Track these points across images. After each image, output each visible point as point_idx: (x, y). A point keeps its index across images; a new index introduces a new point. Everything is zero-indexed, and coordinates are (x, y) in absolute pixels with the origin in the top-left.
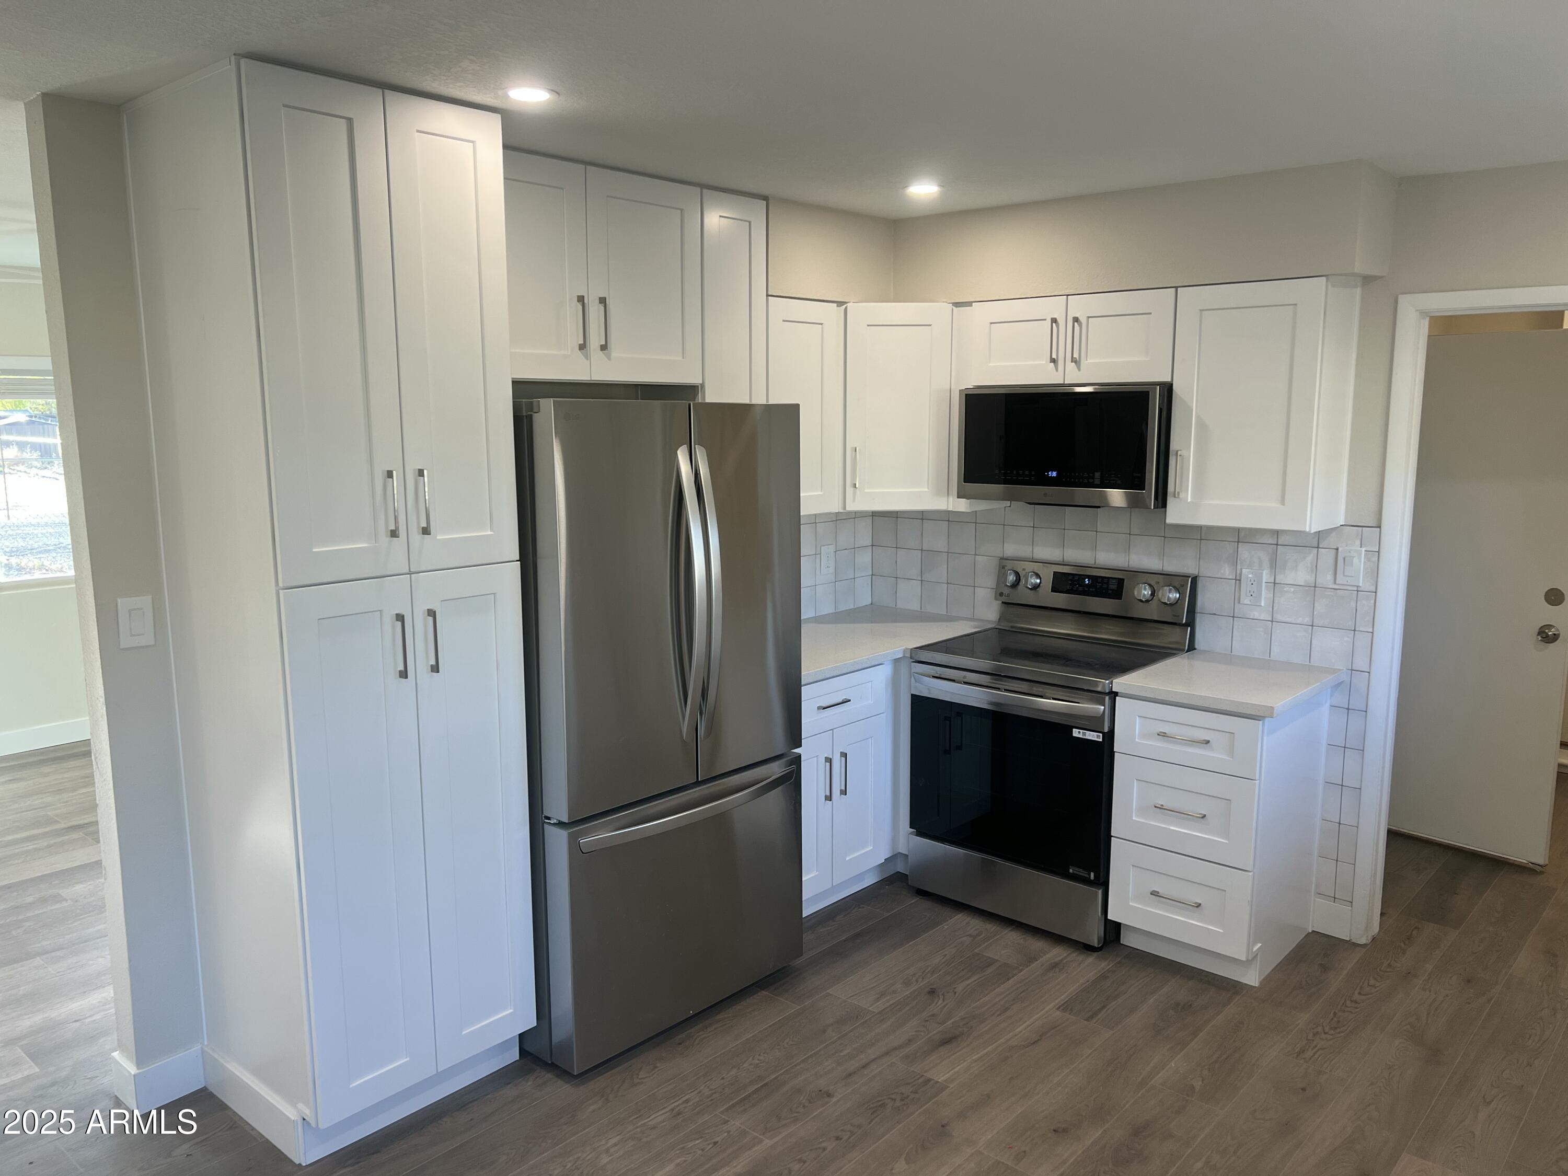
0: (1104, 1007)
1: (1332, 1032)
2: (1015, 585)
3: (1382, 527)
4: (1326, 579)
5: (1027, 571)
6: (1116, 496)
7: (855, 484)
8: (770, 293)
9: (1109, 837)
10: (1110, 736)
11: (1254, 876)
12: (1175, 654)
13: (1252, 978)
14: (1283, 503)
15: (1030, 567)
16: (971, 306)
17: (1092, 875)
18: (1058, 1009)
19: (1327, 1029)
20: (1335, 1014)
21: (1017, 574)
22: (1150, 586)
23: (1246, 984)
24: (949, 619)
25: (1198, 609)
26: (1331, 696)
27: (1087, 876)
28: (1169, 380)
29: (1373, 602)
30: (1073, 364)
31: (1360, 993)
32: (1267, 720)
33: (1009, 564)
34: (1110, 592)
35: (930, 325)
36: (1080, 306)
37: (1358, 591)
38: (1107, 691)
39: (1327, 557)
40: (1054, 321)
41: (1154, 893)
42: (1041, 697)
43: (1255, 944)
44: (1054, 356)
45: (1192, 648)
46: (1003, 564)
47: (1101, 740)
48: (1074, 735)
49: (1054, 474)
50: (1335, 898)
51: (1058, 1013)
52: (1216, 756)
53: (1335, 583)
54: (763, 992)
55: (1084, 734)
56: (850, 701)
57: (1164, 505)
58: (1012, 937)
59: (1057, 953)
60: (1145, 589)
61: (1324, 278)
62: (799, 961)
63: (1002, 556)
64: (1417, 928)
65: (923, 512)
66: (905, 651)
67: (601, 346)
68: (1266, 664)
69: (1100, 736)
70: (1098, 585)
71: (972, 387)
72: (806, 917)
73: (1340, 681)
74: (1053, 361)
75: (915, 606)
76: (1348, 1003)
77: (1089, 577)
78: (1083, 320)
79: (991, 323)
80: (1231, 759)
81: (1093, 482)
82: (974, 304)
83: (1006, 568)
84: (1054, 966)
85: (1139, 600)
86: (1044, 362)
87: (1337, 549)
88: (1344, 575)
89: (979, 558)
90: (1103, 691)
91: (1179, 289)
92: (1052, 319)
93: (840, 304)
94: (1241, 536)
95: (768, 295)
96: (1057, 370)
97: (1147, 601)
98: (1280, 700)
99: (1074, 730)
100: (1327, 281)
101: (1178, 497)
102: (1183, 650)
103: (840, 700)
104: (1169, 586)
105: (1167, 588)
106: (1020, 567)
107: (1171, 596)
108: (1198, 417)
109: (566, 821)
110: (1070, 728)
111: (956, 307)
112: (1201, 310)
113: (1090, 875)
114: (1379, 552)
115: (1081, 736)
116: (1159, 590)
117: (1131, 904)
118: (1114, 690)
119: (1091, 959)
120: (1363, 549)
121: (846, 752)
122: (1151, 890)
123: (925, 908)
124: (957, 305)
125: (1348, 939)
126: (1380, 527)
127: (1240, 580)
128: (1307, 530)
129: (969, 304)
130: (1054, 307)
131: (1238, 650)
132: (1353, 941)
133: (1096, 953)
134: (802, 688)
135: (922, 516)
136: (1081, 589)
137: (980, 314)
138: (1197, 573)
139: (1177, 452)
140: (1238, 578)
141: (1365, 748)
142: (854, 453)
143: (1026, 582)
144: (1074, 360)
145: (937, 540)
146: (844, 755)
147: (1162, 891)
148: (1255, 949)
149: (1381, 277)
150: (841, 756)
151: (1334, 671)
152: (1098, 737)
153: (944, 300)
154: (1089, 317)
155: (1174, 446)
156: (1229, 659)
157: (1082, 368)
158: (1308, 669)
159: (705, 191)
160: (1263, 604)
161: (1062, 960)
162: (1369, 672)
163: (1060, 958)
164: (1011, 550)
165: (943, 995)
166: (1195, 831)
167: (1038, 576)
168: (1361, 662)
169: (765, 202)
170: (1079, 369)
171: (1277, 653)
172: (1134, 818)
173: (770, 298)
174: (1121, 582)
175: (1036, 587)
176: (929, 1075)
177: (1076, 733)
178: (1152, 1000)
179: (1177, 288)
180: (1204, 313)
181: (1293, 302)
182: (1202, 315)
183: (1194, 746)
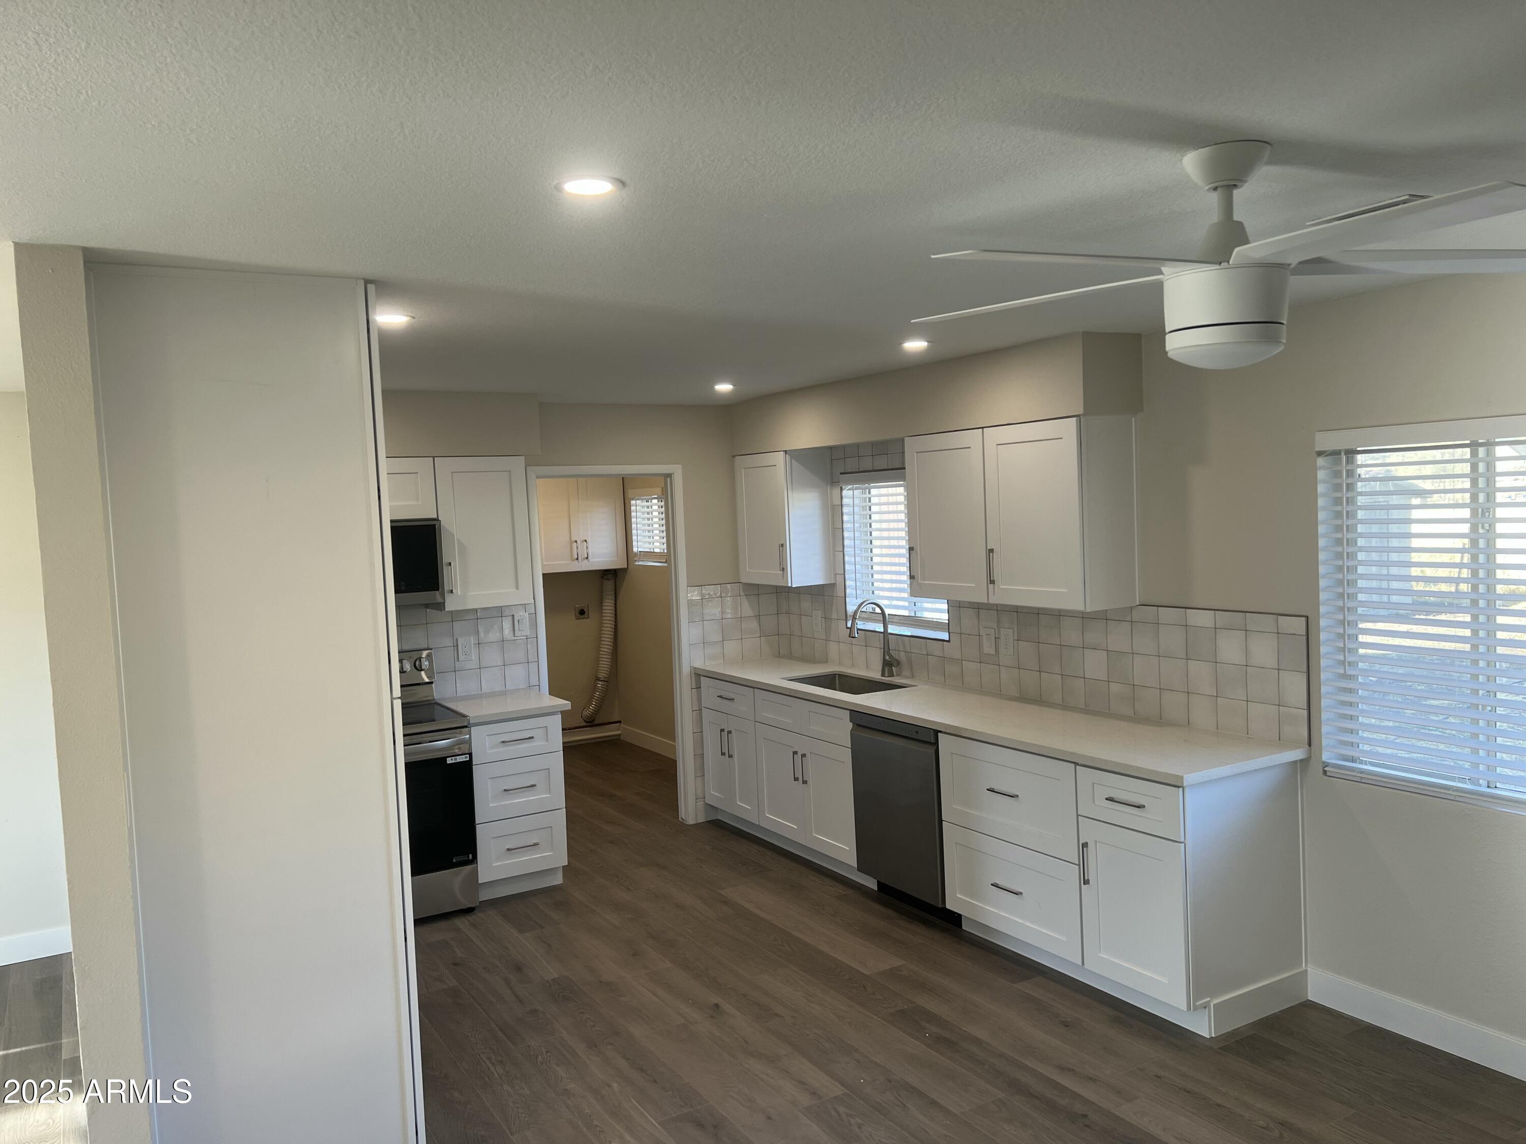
4: (507, 635)
9: (474, 825)
10: (469, 755)
11: (566, 810)
14: (517, 588)
17: (471, 856)
19: (616, 879)
22: (408, 660)
23: (556, 886)
27: (463, 859)
28: (437, 516)
29: (536, 643)
37: (528, 639)
39: (508, 621)
42: (420, 743)
47: (465, 760)
48: (448, 762)
52: (537, 744)
53: (513, 636)
55: (456, 759)
57: (444, 600)
59: (459, 921)
61: (524, 457)
69: (467, 757)
80: (547, 743)
87: (513, 616)
88: (520, 632)
91: (435, 458)
97: (408, 672)
99: (448, 759)
101: (451, 593)
105: (423, 659)
108: (458, 539)
110: (445, 759)
112: (452, 472)
113: (469, 857)
114: (536, 614)
115: (453, 762)
116: (416, 662)
117: (493, 865)
119: (479, 914)
120: (527, 613)
122: (508, 848)
133: (475, 911)
138: (429, 646)
139: (449, 563)
140: (457, 645)
147: (512, 846)
152: (466, 758)
155: (446, 560)
160: (473, 659)
161: (470, 922)
162: (539, 685)
163: (467, 922)
166: (530, 797)
171: (486, 688)
172: (490, 805)
177: (449, 761)
179: (434, 457)
180: (454, 474)
181: (508, 470)
182: (452, 476)
183: (520, 744)
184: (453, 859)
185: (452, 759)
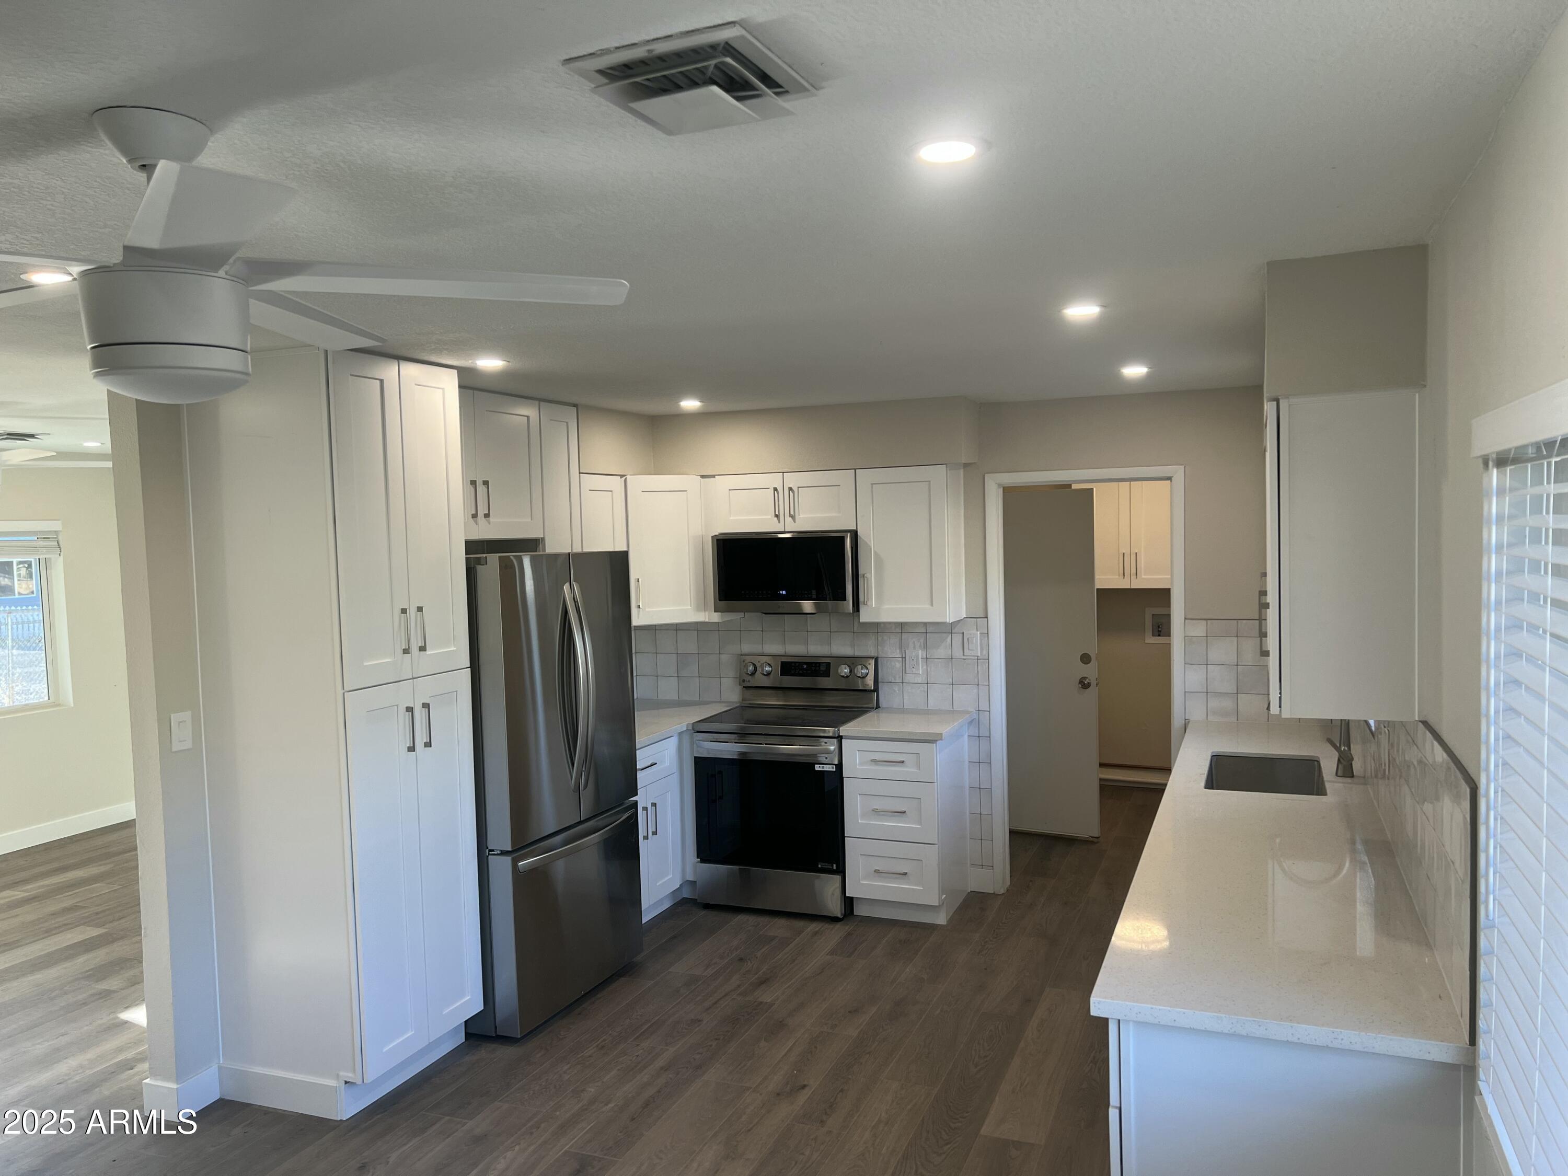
0: (856, 949)
1: (994, 940)
2: (753, 674)
3: (988, 617)
4: (958, 653)
5: (762, 662)
6: (808, 606)
7: (639, 606)
8: (581, 471)
9: (843, 837)
10: (840, 766)
11: (939, 847)
12: (868, 711)
13: (941, 919)
14: (932, 605)
15: (764, 659)
16: (715, 477)
17: (835, 866)
18: (827, 955)
19: (991, 939)
20: (994, 931)
21: (754, 665)
22: (849, 666)
23: (939, 925)
24: (701, 703)
25: (880, 680)
26: (968, 729)
27: (831, 867)
28: (855, 528)
29: (987, 665)
30: (791, 518)
31: (1006, 919)
32: (938, 742)
33: (748, 659)
34: (821, 672)
35: (686, 491)
36: (792, 480)
37: (978, 659)
38: (837, 736)
39: (957, 639)
40: (775, 489)
41: (877, 871)
43: (942, 895)
44: (777, 513)
45: (878, 707)
46: (741, 659)
47: (835, 770)
48: (816, 769)
49: (784, 592)
50: (982, 865)
51: (829, 957)
52: (909, 770)
53: (964, 655)
54: (622, 978)
55: (823, 767)
56: (656, 764)
57: (858, 610)
58: (782, 922)
59: (814, 926)
60: (845, 669)
61: (945, 466)
62: (639, 958)
63: (740, 653)
64: (1031, 881)
65: (676, 624)
66: (687, 725)
67: (485, 514)
68: (926, 712)
70: (813, 668)
71: (718, 534)
72: (645, 923)
73: (972, 719)
74: (777, 516)
75: (673, 696)
76: (1001, 925)
77: (806, 663)
78: (795, 489)
79: (730, 490)
80: (918, 771)
81: (812, 596)
82: (716, 476)
83: (746, 662)
84: (816, 933)
85: (842, 676)
86: (770, 517)
87: (963, 633)
88: (969, 650)
89: (723, 656)
90: (834, 736)
91: (857, 470)
92: (774, 488)
93: (622, 476)
94: (902, 627)
95: (580, 473)
96: (779, 522)
97: (847, 677)
98: (945, 729)
99: (816, 765)
100: (946, 467)
101: (867, 604)
102: (874, 708)
103: (649, 764)
104: (861, 665)
105: (860, 667)
106: (755, 660)
107: (863, 671)
108: (875, 552)
109: (510, 849)
110: (813, 765)
111: (702, 478)
112: (872, 484)
113: (833, 866)
114: (988, 633)
115: (821, 769)
116: (854, 669)
117: (862, 882)
118: (840, 735)
119: (838, 926)
120: (979, 633)
121: (655, 802)
122: (874, 869)
123: (712, 917)
124: (703, 477)
125: (992, 892)
126: (987, 618)
127: (905, 658)
128: (948, 621)
129: (713, 476)
130: (775, 480)
131: (908, 704)
132: (996, 893)
133: (840, 923)
134: (637, 751)
135: (677, 628)
136: (801, 672)
137: (722, 484)
138: (877, 655)
139: (864, 575)
140: (904, 656)
141: (992, 760)
142: (637, 582)
143: (763, 670)
144: (790, 516)
145: (689, 645)
146: (654, 805)
147: (881, 869)
148: (943, 898)
149: (975, 463)
150: (652, 806)
151: (968, 712)
152: (833, 768)
153: (694, 473)
154: (799, 487)
155: (861, 572)
156: (902, 711)
157: (796, 520)
158: (952, 713)
159: (542, 403)
160: (920, 673)
161: (819, 930)
162: (989, 711)
163: (817, 929)
164: (746, 648)
165: (749, 959)
166: (899, 823)
167: (770, 665)
168: (983, 706)
169: (575, 408)
170: (795, 522)
171: (934, 705)
172: (859, 821)
173: (581, 475)
174: (828, 664)
175: (768, 674)
176: (760, 1000)
178: (884, 941)
179: (855, 469)
180: (874, 485)
181: (928, 480)
182: (872, 487)
183: (894, 766)
184: (818, 864)
185: (820, 767)
